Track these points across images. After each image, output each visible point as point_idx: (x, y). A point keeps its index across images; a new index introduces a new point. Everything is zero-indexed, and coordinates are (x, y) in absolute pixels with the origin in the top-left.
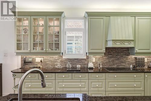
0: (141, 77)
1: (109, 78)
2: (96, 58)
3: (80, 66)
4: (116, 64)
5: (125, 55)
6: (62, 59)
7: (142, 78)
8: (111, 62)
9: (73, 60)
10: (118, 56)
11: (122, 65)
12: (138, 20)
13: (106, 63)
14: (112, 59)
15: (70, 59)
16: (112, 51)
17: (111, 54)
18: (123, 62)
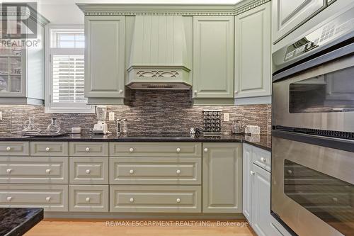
0: (194, 152)
1: (117, 154)
2: (116, 112)
3: (79, 128)
4: (162, 126)
5: (182, 106)
6: (43, 114)
7: (195, 154)
8: (151, 121)
9: (68, 117)
10: (165, 108)
11: (174, 129)
12: (200, 25)
13: (140, 123)
14: (152, 115)
15: (61, 115)
16: (152, 97)
17: (150, 105)
18: (176, 122)
